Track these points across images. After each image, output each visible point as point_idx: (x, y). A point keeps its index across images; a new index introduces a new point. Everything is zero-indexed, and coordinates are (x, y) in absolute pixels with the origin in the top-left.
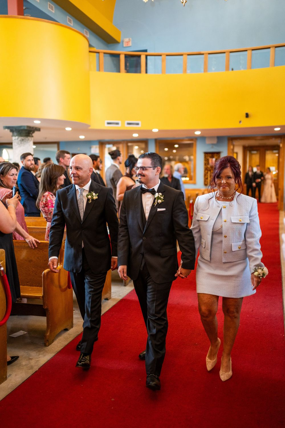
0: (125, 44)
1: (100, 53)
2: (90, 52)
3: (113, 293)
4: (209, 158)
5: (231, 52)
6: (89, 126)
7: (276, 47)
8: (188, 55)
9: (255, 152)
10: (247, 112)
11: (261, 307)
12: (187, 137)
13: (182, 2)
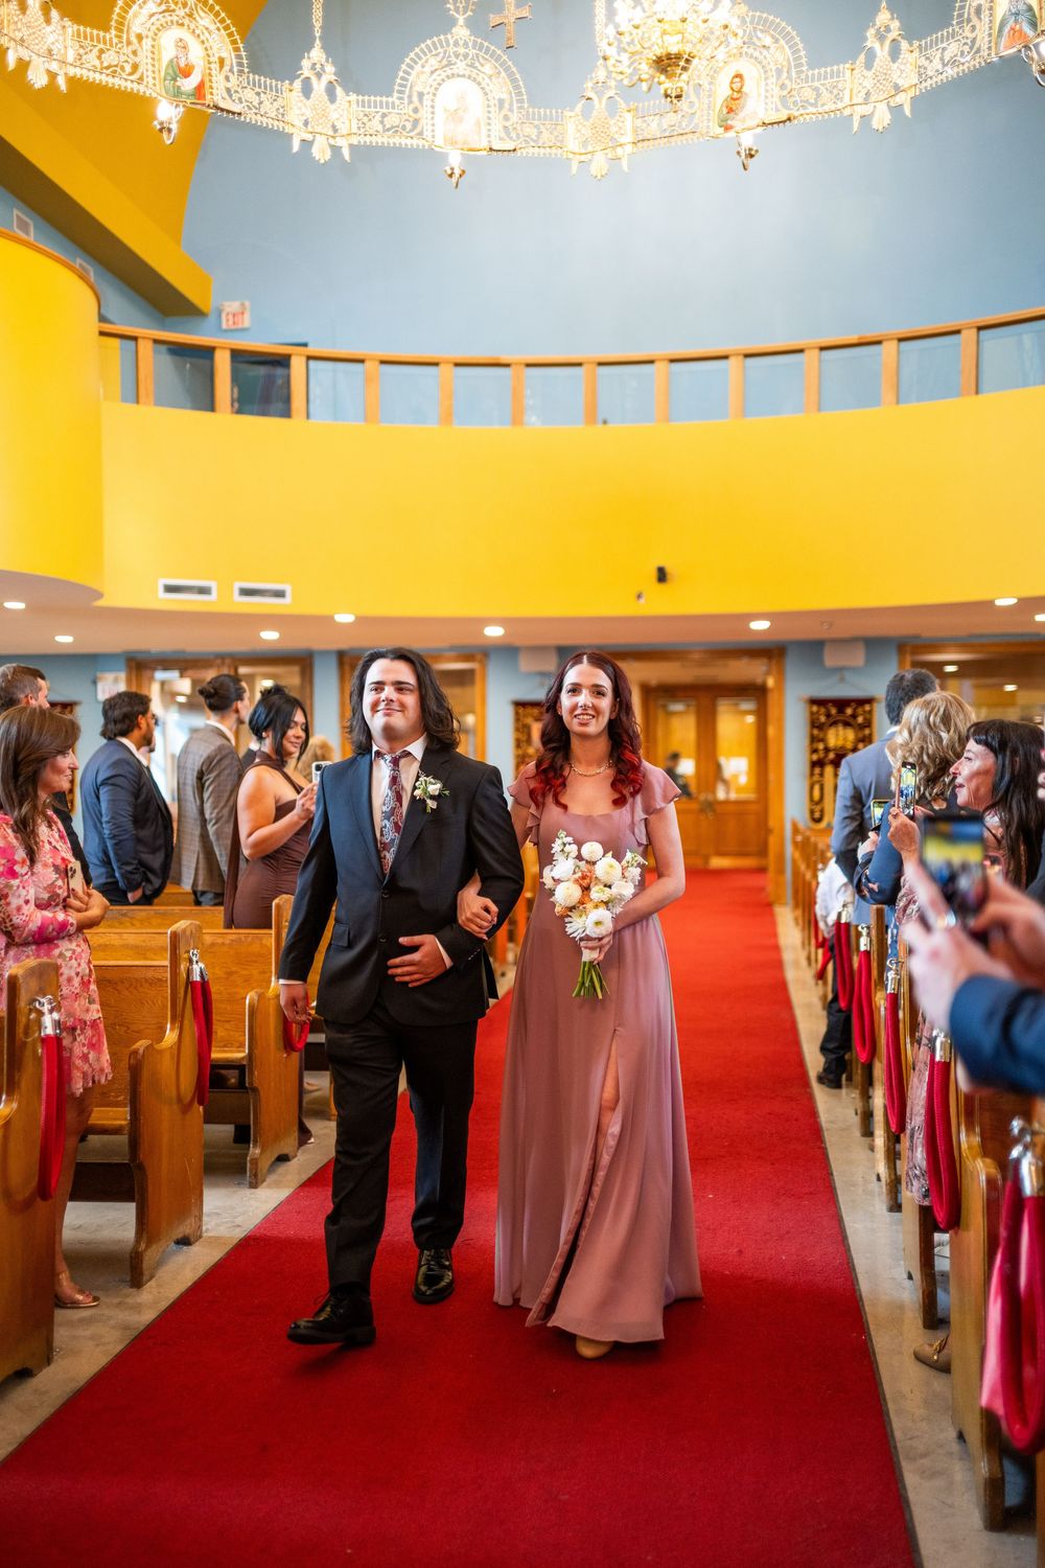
0: (228, 320)
1: (140, 341)
2: (102, 334)
3: (209, 1215)
4: (529, 721)
5: (600, 364)
6: (100, 595)
7: (747, 356)
8: (457, 365)
9: (678, 707)
10: (661, 564)
11: (768, 1237)
12: (452, 648)
13: (449, 172)
